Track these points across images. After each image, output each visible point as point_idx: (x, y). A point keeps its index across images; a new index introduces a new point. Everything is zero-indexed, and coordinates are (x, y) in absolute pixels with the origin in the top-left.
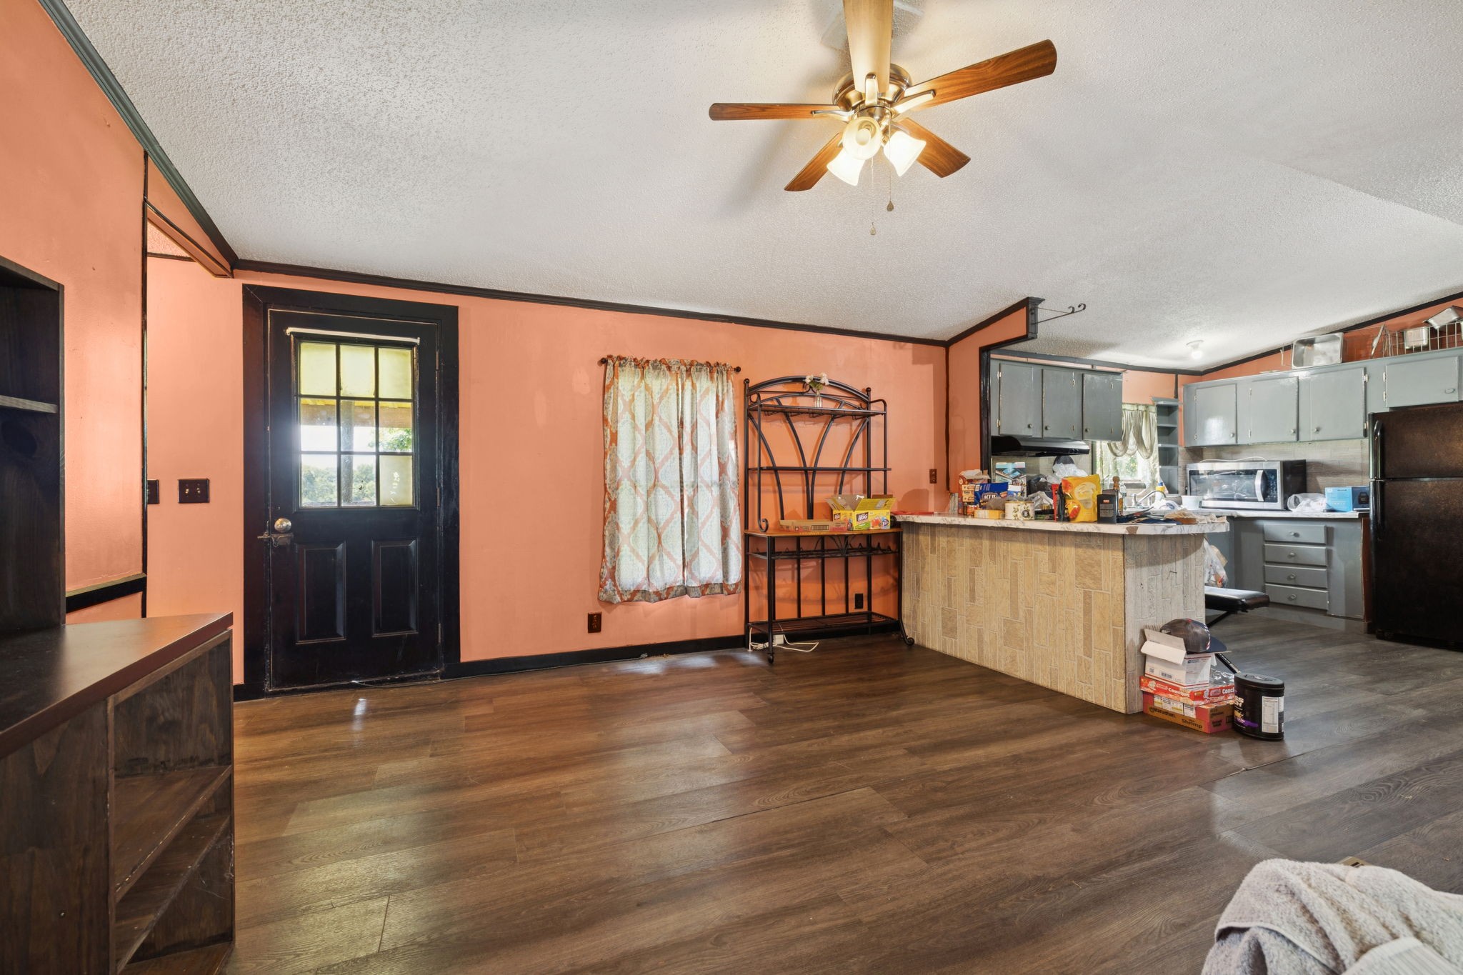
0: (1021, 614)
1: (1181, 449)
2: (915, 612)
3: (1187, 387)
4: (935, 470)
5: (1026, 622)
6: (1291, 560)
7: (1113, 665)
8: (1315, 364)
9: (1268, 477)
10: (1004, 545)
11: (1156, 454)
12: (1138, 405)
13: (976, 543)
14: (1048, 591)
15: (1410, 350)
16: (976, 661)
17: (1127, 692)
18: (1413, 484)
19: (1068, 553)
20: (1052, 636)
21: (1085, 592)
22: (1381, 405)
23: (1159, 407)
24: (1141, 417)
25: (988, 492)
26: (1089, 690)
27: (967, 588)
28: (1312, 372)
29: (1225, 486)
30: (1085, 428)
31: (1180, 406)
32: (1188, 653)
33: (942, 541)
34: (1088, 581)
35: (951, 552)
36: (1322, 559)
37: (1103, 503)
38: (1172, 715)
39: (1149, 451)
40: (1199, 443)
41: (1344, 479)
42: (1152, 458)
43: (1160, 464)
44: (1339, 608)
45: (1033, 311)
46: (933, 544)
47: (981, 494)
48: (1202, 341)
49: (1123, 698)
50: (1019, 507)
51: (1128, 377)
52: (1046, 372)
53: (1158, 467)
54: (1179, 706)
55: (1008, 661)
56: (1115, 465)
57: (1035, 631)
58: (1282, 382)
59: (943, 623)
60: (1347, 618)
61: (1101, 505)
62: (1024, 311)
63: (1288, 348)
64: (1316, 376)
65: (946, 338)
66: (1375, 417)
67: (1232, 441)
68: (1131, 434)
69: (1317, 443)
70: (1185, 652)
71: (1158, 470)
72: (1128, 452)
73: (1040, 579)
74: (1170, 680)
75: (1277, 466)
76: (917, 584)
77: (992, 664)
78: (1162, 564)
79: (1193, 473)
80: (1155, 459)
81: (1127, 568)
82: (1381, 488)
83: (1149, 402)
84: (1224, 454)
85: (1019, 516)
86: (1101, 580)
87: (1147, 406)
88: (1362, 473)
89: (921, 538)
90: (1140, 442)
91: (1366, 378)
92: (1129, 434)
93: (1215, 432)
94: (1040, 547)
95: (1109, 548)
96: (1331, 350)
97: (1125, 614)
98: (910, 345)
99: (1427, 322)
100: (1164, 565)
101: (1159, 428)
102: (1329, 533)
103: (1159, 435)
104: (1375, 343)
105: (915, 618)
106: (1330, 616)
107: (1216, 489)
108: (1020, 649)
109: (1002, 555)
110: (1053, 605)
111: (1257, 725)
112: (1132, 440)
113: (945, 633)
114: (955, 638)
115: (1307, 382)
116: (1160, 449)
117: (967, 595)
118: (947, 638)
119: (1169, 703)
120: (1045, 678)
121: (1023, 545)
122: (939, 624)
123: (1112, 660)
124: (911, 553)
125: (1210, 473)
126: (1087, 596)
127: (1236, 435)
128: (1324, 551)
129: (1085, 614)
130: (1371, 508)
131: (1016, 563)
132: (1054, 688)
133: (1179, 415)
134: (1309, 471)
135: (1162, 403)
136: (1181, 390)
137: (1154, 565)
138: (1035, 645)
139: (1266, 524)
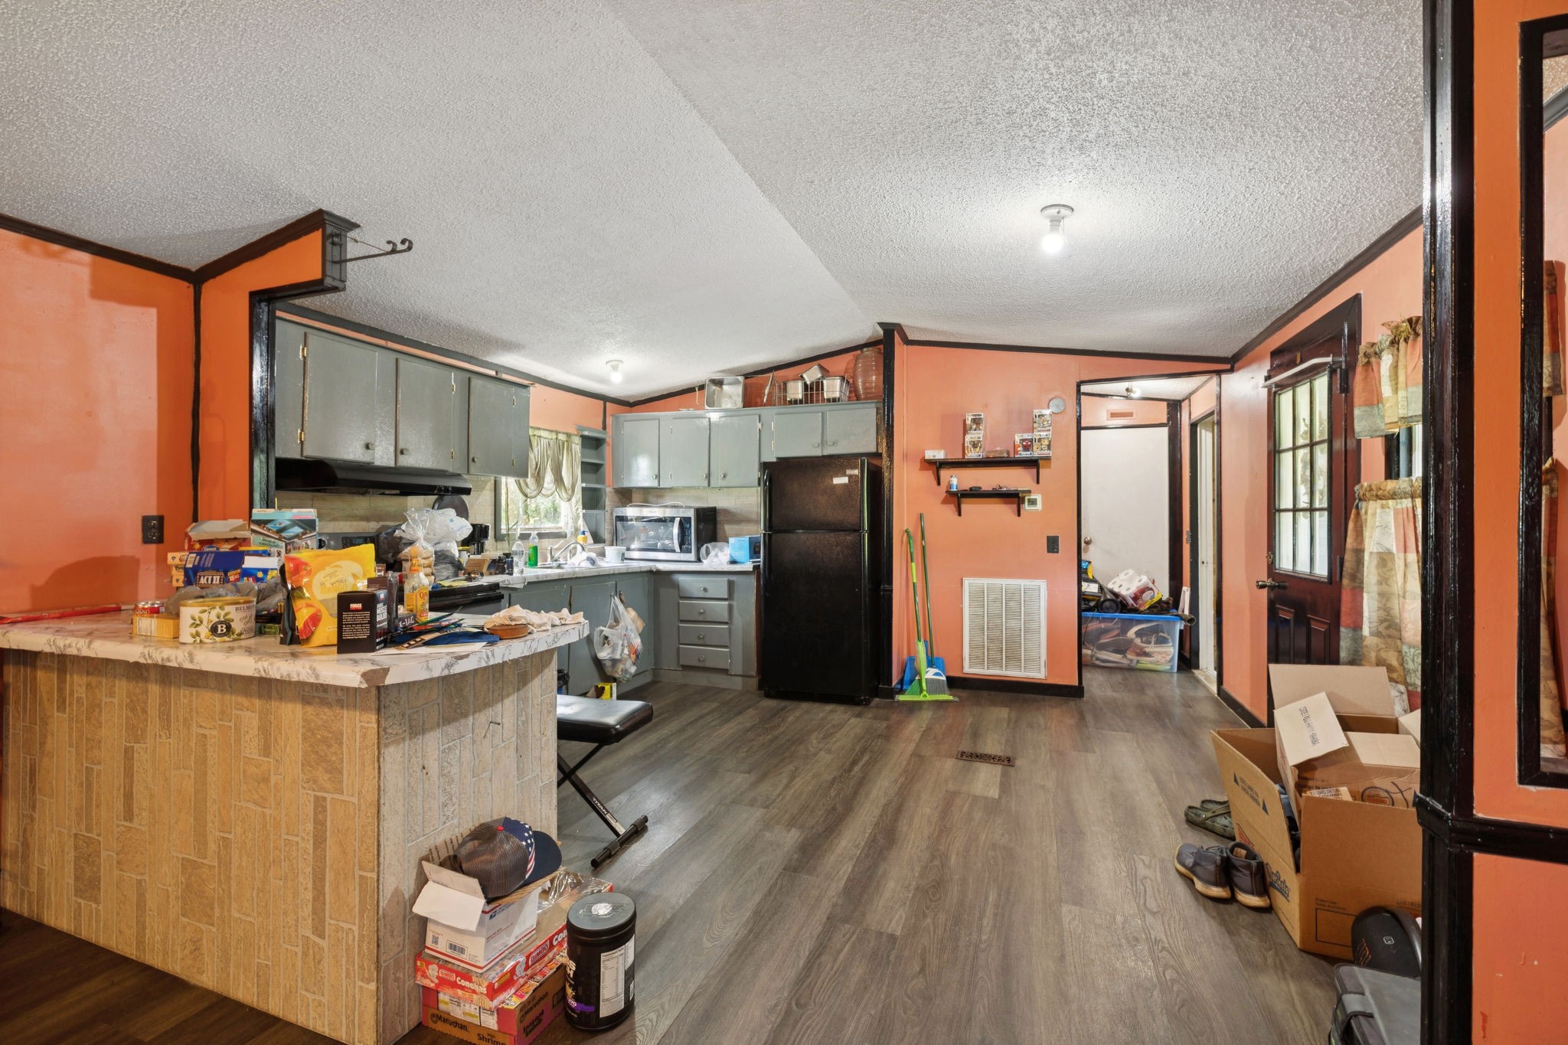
0: (212, 847)
1: (608, 490)
2: (26, 844)
3: (616, 418)
4: (161, 519)
5: (220, 862)
6: (701, 618)
7: (359, 954)
8: (724, 406)
9: (684, 523)
10: (185, 697)
11: (578, 495)
12: (557, 433)
13: (138, 691)
14: (256, 796)
15: (790, 402)
16: (130, 951)
17: (381, 1010)
18: (792, 536)
19: (291, 714)
20: (261, 895)
21: (317, 798)
22: (771, 458)
23: (583, 437)
24: (560, 449)
25: (207, 569)
26: (319, 1009)
27: (119, 790)
28: (722, 414)
29: (652, 533)
30: (471, 456)
31: (608, 439)
32: (489, 901)
33: (78, 683)
34: (323, 777)
35: (95, 706)
36: (725, 617)
37: (349, 610)
38: (462, 1026)
39: (570, 492)
40: (626, 484)
41: (745, 527)
42: (574, 500)
43: (585, 507)
44: (738, 669)
45: (336, 239)
46: (61, 690)
47: (195, 574)
48: (622, 362)
49: (373, 1023)
50: (205, 616)
51: (536, 392)
52: (402, 363)
53: (581, 511)
54: (471, 1009)
55: (187, 952)
56: (526, 507)
57: (233, 884)
58: (698, 422)
59: (76, 869)
60: (743, 676)
61: (345, 615)
62: (317, 235)
63: (702, 387)
64: (724, 419)
65: (194, 264)
66: (765, 466)
67: (655, 484)
68: (549, 469)
69: (725, 489)
70: (483, 901)
71: (581, 515)
72: (543, 491)
73: (244, 771)
74: (463, 957)
75: (691, 514)
76: (31, 781)
77: (160, 958)
78: (474, 712)
79: (622, 519)
80: (577, 502)
81: (386, 746)
82: (769, 540)
83: (573, 431)
84: (651, 498)
85: (203, 636)
86: (342, 774)
87: (569, 435)
88: (757, 522)
89: (40, 674)
90: (559, 480)
91: (759, 426)
92: (545, 469)
93: (642, 473)
94: (243, 700)
95: (355, 707)
96: (733, 393)
97: (379, 845)
98: (85, 257)
99: (802, 376)
100: (477, 715)
101: (583, 463)
102: (731, 584)
103: (583, 471)
104: (767, 391)
105: (25, 857)
106: (731, 675)
107: (643, 536)
108: (207, 923)
109: (181, 719)
110: (265, 827)
111: (592, 1009)
112: (549, 478)
113: (79, 892)
114: (97, 901)
115: (717, 425)
116: (583, 489)
117: (119, 805)
118: (82, 902)
119: (459, 1005)
120: (249, 985)
121: (217, 695)
122: (70, 869)
123: (356, 942)
124: (21, 710)
125: (639, 519)
126: (320, 805)
127: (658, 477)
128: (727, 607)
129: (315, 848)
130: (761, 559)
131: (205, 736)
132: (262, 1006)
133: (607, 450)
134: (720, 518)
135: (586, 433)
136: (609, 420)
137: (455, 720)
138: (236, 914)
139: (681, 578)
